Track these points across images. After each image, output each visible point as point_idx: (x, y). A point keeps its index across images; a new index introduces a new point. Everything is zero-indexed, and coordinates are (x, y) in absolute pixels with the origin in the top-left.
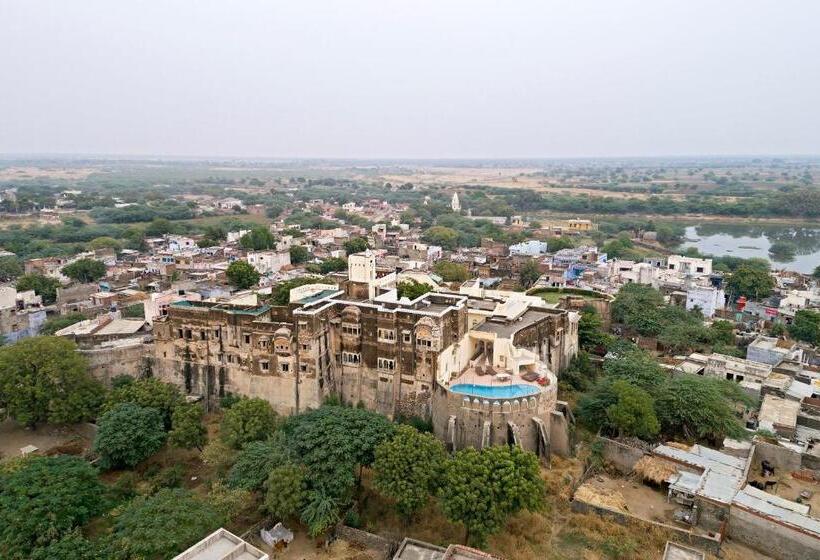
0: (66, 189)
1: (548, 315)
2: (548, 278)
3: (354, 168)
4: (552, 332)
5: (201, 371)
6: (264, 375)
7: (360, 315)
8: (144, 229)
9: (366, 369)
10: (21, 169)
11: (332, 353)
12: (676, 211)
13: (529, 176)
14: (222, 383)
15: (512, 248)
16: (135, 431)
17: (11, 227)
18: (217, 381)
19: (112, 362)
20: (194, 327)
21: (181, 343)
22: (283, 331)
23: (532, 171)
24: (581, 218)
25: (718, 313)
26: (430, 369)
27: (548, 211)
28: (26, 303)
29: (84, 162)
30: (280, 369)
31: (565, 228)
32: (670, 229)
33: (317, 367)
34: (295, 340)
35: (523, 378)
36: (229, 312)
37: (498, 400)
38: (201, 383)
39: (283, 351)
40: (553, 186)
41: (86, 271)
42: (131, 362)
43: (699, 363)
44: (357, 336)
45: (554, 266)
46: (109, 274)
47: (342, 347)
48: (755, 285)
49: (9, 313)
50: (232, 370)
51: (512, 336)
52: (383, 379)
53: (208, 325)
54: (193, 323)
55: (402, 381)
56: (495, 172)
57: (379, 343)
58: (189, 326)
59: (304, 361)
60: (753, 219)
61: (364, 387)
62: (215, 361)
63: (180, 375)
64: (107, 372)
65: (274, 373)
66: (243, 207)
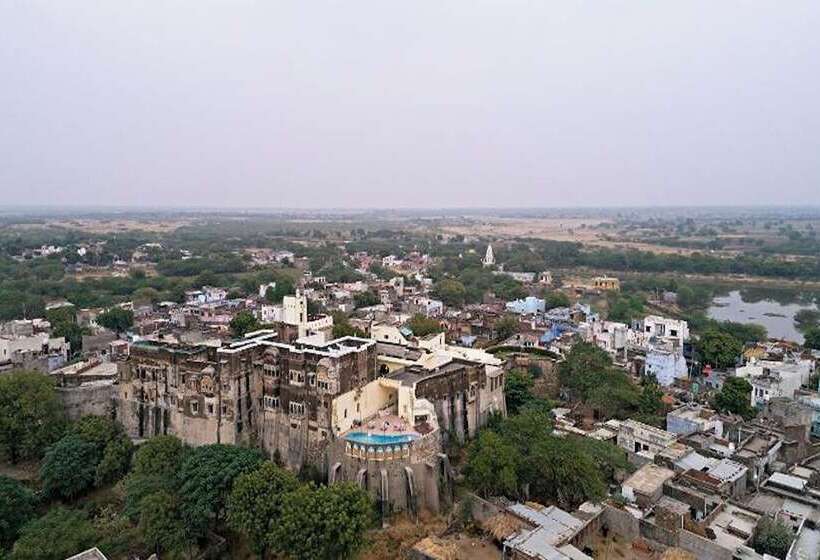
0: (148, 242)
1: (462, 366)
2: (519, 337)
3: (419, 219)
4: (466, 386)
5: (150, 413)
6: (194, 417)
7: (278, 356)
8: (192, 282)
9: (283, 415)
10: (123, 222)
11: (254, 397)
12: (717, 271)
13: (591, 227)
14: (165, 426)
15: (509, 304)
16: (71, 462)
17: (86, 279)
18: (162, 424)
19: (84, 402)
20: (148, 367)
21: (137, 383)
22: (209, 370)
23: (596, 223)
24: (610, 276)
25: (677, 382)
26: (327, 413)
27: (585, 268)
28: (50, 348)
29: (181, 214)
30: (206, 411)
31: (589, 287)
32: (691, 291)
33: (235, 410)
34: (218, 380)
35: (416, 429)
36: (171, 351)
37: (373, 446)
38: (150, 426)
39: (209, 392)
40: (609, 239)
41: (115, 320)
42: (100, 403)
43: (612, 429)
44: (275, 378)
45: (537, 326)
46: (137, 324)
47: (265, 391)
48: (719, 351)
49: (31, 356)
50: (173, 413)
51: (415, 385)
52: (294, 426)
53: (157, 365)
54: (147, 363)
55: (310, 427)
56: (557, 223)
57: (290, 386)
58: (144, 366)
59: (225, 402)
60: (800, 282)
61: (281, 434)
62: (161, 402)
63: (136, 417)
64: (80, 411)
65: (202, 415)
66: (291, 260)
